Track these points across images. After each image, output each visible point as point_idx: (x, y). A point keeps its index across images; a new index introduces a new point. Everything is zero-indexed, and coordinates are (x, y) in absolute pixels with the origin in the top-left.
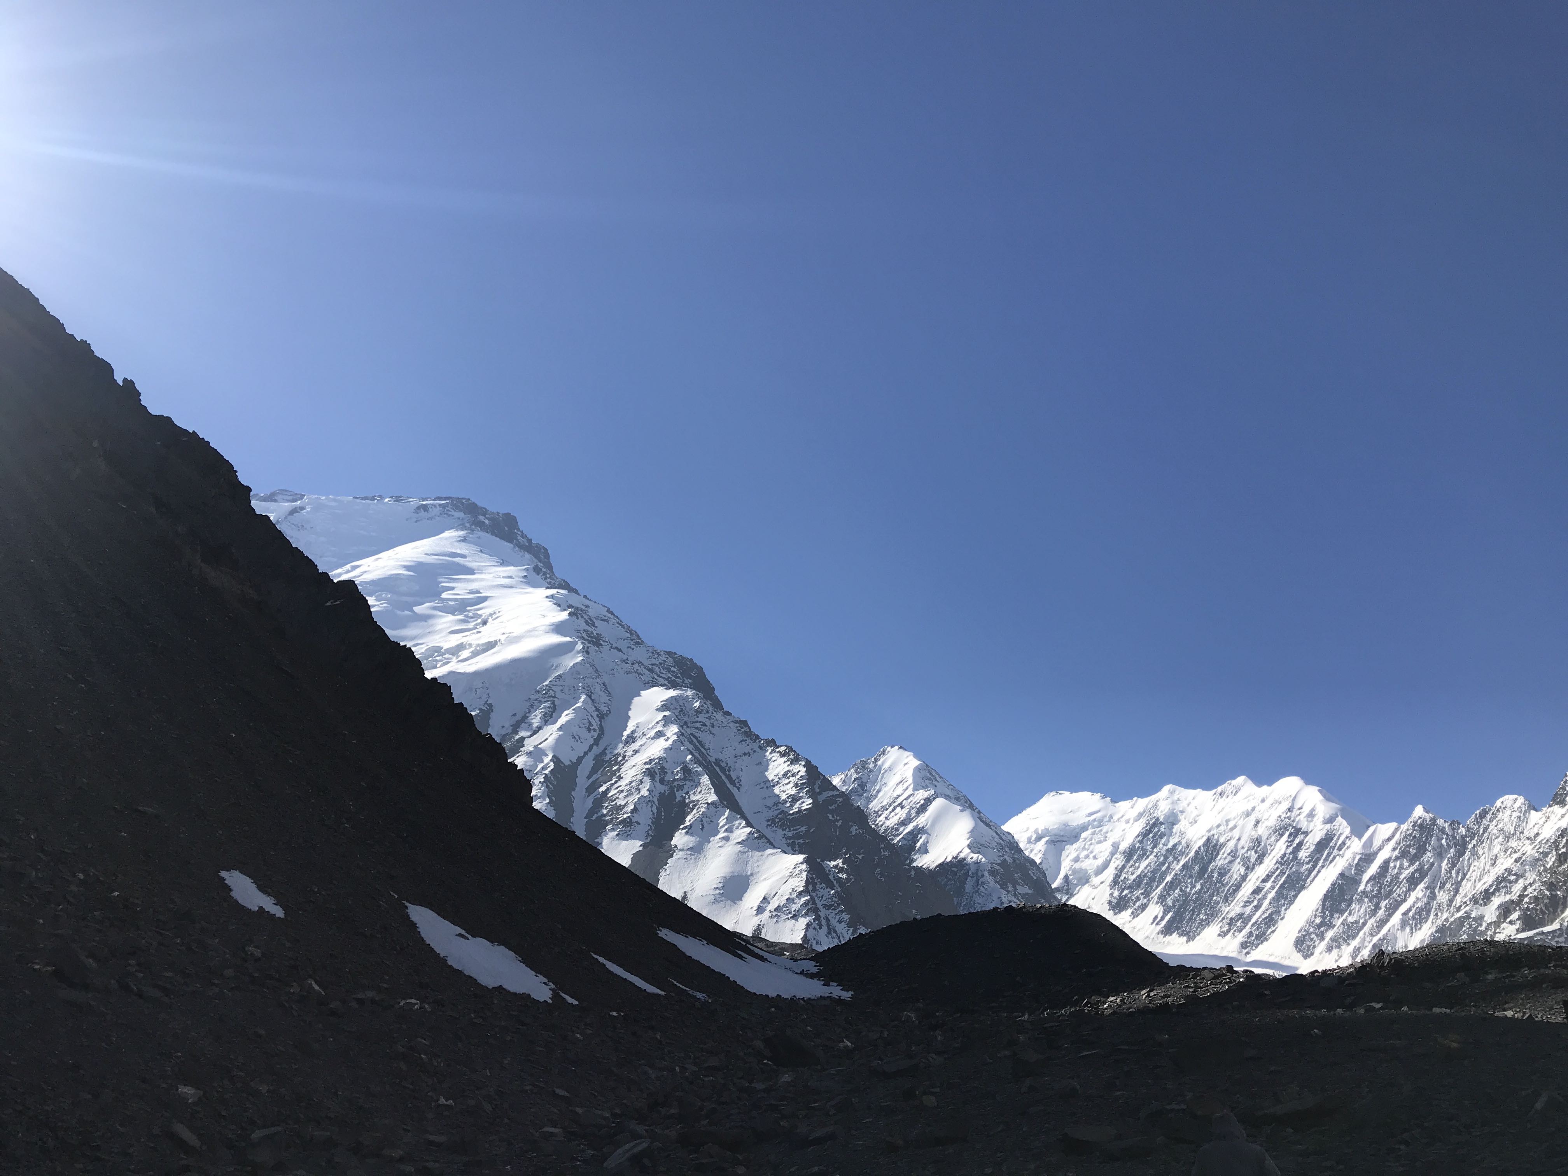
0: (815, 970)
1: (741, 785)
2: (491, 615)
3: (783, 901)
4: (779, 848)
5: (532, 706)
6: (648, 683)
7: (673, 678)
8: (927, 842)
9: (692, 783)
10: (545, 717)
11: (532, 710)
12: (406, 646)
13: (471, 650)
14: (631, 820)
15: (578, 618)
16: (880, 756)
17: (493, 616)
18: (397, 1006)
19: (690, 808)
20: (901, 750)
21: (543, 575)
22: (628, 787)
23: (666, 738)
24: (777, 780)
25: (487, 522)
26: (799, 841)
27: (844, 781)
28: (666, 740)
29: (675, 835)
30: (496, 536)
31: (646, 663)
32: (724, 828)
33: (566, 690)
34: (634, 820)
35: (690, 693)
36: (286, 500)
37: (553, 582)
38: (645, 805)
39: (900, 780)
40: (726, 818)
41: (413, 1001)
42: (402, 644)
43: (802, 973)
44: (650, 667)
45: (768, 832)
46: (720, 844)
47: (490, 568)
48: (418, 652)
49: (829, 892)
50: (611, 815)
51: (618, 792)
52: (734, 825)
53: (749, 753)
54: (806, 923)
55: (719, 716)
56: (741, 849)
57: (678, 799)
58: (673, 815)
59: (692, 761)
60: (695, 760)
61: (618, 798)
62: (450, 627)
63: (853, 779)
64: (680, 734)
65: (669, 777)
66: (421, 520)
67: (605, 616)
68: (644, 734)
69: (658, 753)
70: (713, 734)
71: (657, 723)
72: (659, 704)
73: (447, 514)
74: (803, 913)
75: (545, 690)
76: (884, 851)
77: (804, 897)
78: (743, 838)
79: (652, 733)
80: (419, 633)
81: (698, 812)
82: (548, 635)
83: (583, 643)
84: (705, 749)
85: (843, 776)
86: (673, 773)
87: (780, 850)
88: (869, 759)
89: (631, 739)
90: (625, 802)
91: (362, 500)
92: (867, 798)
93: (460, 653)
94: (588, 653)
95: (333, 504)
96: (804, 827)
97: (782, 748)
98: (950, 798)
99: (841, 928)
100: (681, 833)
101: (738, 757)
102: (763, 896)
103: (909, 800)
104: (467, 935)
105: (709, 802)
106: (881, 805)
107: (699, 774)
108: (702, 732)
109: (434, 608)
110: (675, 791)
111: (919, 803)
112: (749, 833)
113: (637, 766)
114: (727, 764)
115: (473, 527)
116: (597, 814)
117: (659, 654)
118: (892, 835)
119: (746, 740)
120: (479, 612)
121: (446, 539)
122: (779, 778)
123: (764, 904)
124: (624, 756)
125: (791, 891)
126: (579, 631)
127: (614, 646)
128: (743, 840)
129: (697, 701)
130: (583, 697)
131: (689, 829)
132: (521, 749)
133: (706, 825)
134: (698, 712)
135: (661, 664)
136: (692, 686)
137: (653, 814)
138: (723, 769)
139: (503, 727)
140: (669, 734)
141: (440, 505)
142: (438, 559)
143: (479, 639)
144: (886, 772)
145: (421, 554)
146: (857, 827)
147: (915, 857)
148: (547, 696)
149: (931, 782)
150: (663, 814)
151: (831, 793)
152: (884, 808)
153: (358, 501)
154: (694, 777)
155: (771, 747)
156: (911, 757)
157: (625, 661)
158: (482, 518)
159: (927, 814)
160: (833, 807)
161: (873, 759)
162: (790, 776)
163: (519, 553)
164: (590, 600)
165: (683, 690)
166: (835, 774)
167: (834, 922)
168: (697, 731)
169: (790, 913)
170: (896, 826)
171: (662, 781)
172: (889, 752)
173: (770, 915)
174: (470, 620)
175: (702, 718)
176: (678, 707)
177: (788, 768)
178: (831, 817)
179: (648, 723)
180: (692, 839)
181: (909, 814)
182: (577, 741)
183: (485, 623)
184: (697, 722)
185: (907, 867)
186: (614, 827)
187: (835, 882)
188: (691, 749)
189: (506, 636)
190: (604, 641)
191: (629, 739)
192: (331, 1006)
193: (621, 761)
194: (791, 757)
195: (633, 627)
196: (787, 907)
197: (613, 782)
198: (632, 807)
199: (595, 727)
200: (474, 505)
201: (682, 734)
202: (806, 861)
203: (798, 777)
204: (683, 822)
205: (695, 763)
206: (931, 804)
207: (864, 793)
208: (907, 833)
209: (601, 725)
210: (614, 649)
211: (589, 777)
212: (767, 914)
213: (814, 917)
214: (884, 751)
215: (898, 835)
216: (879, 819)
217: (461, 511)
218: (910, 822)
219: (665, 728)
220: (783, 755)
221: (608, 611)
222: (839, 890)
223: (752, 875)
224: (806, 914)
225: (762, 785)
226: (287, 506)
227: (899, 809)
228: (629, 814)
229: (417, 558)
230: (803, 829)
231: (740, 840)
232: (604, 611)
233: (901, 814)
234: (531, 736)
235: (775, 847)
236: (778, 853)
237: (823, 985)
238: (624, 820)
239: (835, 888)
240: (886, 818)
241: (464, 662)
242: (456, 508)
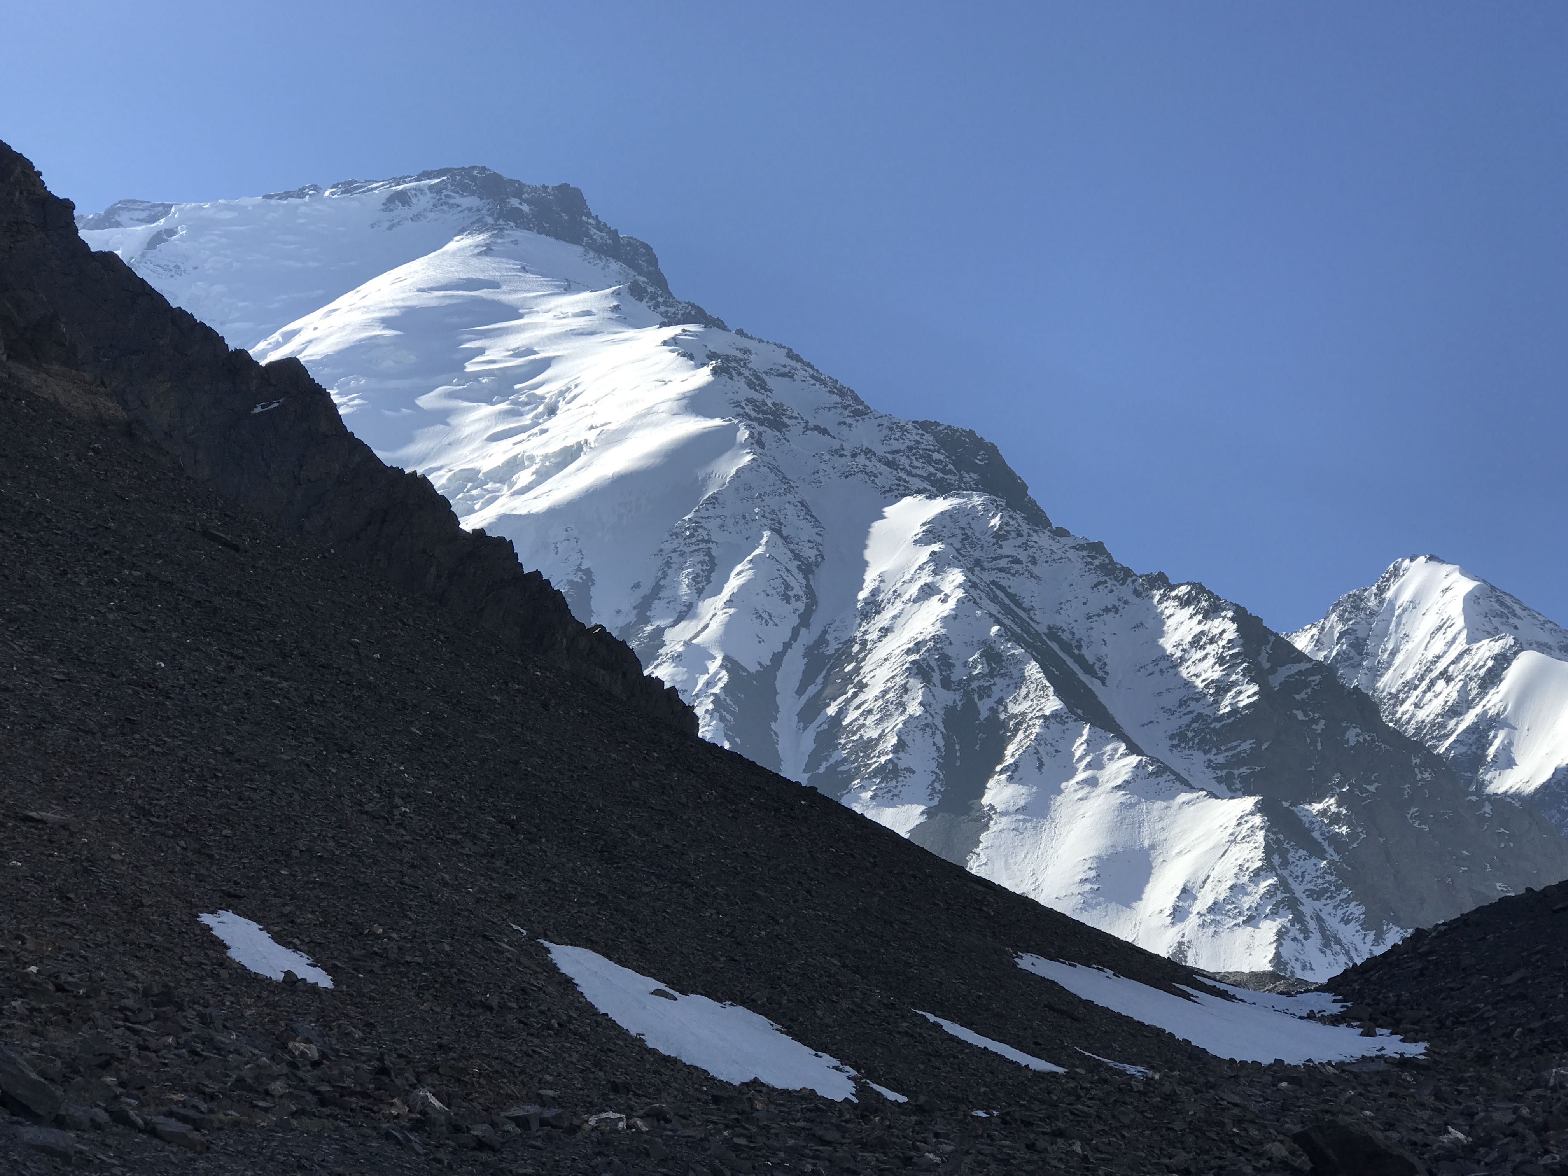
0: (1336, 1009)
1: (1107, 673)
2: (562, 394)
3: (1223, 892)
4: (1202, 790)
5: (668, 564)
6: (891, 490)
7: (940, 475)
8: (1511, 744)
9: (1007, 681)
10: (698, 583)
11: (669, 571)
12: (415, 472)
13: (534, 468)
14: (895, 765)
15: (731, 378)
16: (1388, 580)
17: (567, 394)
18: (585, 1126)
19: (1010, 731)
20: (1433, 564)
21: (651, 299)
22: (881, 702)
23: (942, 596)
24: (1179, 654)
25: (525, 208)
26: (1241, 770)
27: (1318, 641)
28: (944, 601)
29: (988, 786)
30: (548, 235)
31: (881, 450)
32: (1085, 762)
33: (730, 522)
34: (901, 765)
35: (978, 500)
36: (137, 220)
37: (672, 310)
38: (919, 733)
39: (1437, 624)
40: (1086, 741)
41: (611, 1115)
42: (408, 471)
43: (1311, 1016)
44: (890, 457)
45: (1175, 761)
46: (1080, 795)
47: (546, 299)
48: (439, 481)
49: (1315, 865)
50: (856, 760)
51: (862, 715)
52: (1103, 754)
53: (1114, 606)
54: (1275, 931)
55: (1043, 539)
56: (1123, 799)
57: (984, 714)
58: (977, 748)
59: (1001, 636)
60: (1008, 634)
61: (863, 726)
62: (487, 428)
63: (1336, 635)
64: (970, 586)
65: (959, 674)
66: (399, 223)
67: (785, 366)
68: (897, 595)
69: (931, 629)
70: (1036, 577)
71: (921, 568)
72: (918, 530)
73: (446, 203)
74: (1267, 911)
75: (688, 528)
76: (1421, 773)
77: (1264, 880)
78: (1126, 777)
79: (913, 590)
80: (431, 446)
81: (1027, 737)
82: (678, 420)
83: (748, 427)
84: (1024, 610)
85: (1315, 631)
86: (966, 663)
87: (1205, 793)
88: (1366, 590)
89: (874, 606)
90: (879, 731)
91: (280, 199)
92: (1370, 669)
93: (514, 478)
94: (761, 444)
95: (229, 215)
96: (1249, 742)
97: (1181, 588)
98: (1550, 648)
99: (1349, 933)
100: (999, 782)
101: (1095, 618)
102: (1181, 887)
103: (1462, 664)
104: (672, 992)
105: (1048, 713)
106: (1401, 681)
107: (1019, 662)
108: (1014, 575)
109: (451, 395)
110: (976, 699)
111: (1483, 666)
112: (1137, 767)
113: (893, 660)
114: (1073, 634)
115: (501, 222)
116: (827, 761)
117: (904, 430)
118: (1433, 738)
119: (1106, 582)
120: (539, 392)
121: (454, 254)
122: (1183, 650)
123: (1185, 901)
124: (864, 643)
125: (1236, 870)
126: (737, 404)
127: (811, 425)
128: (1125, 781)
129: (994, 516)
130: (767, 534)
131: (1013, 772)
132: (660, 651)
133: (1046, 760)
134: (1000, 536)
135: (910, 448)
136: (982, 487)
137: (938, 749)
138: (1066, 647)
139: (619, 612)
140: (947, 588)
141: (431, 188)
142: (444, 297)
143: (545, 444)
144: (1404, 611)
145: (410, 291)
146: (1358, 730)
147: (1487, 778)
148: (694, 540)
149: (1504, 620)
150: (958, 747)
151: (1295, 668)
152: (1410, 686)
153: (273, 202)
154: (1011, 668)
155: (1159, 589)
156: (1457, 575)
157: (839, 452)
158: (514, 202)
159: (1504, 687)
160: (1303, 695)
161: (1374, 589)
162: (1205, 644)
163: (598, 261)
164: (751, 338)
165: (964, 497)
166: (1298, 628)
167: (1333, 923)
168: (1003, 575)
169: (1240, 914)
170: (1440, 720)
171: (946, 684)
172: (1406, 570)
173: (1200, 921)
174: (523, 409)
175: (1008, 548)
176: (958, 531)
177: (1201, 628)
178: (1301, 716)
179: (903, 570)
180: (1023, 789)
181: (1464, 691)
182: (767, 623)
183: (552, 411)
184: (1000, 557)
185: (1474, 798)
186: (865, 783)
187: (1325, 844)
188: (995, 613)
189: (596, 432)
190: (791, 417)
191: (868, 608)
192: (475, 1133)
193: (859, 652)
194: (1204, 604)
195: (843, 382)
196: (1233, 903)
197: (849, 694)
198: (894, 741)
199: (798, 590)
200: (497, 177)
201: (974, 586)
202: (1260, 808)
203: (1222, 643)
204: (1000, 758)
205: (1009, 640)
206: (1509, 665)
207: (1363, 659)
208: (1465, 731)
209: (808, 586)
210: (812, 430)
211: (800, 692)
212: (1193, 920)
213: (1291, 917)
214: (1396, 569)
215: (1446, 736)
216: (1401, 710)
217: (473, 193)
218: (1469, 708)
219: (939, 577)
220: (1185, 602)
221: (790, 355)
222: (1336, 858)
223: (1153, 847)
224: (1275, 913)
225: (1151, 668)
226: (142, 231)
227: (1441, 684)
228: (891, 756)
229: (403, 299)
230: (1246, 746)
231: (1119, 782)
232: (780, 357)
233: (1448, 693)
234: (674, 624)
235: (1191, 788)
236: (1201, 799)
237: (1362, 1035)
238: (881, 769)
239: (1328, 856)
240: (1417, 705)
241: (523, 494)
242: (463, 189)
